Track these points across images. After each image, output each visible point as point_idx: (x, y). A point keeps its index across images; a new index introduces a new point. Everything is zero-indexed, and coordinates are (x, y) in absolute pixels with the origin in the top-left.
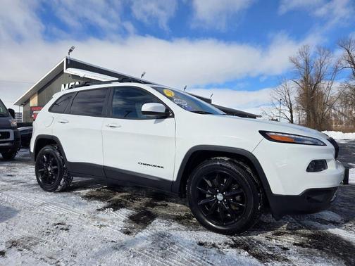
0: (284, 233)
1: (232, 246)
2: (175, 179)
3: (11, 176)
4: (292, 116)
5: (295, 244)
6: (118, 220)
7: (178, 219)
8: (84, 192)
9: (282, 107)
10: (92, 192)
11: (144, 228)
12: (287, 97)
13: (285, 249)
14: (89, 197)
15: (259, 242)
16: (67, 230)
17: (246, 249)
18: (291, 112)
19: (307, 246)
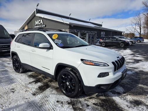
0: (93, 98)
1: (69, 103)
2: (53, 75)
3: (9, 64)
4: (140, 31)
5: (94, 104)
6: (34, 88)
7: (57, 89)
8: (30, 73)
9: (136, 27)
10: (33, 73)
11: (42, 92)
12: (139, 22)
13: (88, 106)
14: (30, 76)
15: (80, 102)
16: (14, 92)
17: (73, 105)
18: (140, 29)
19: (98, 105)
